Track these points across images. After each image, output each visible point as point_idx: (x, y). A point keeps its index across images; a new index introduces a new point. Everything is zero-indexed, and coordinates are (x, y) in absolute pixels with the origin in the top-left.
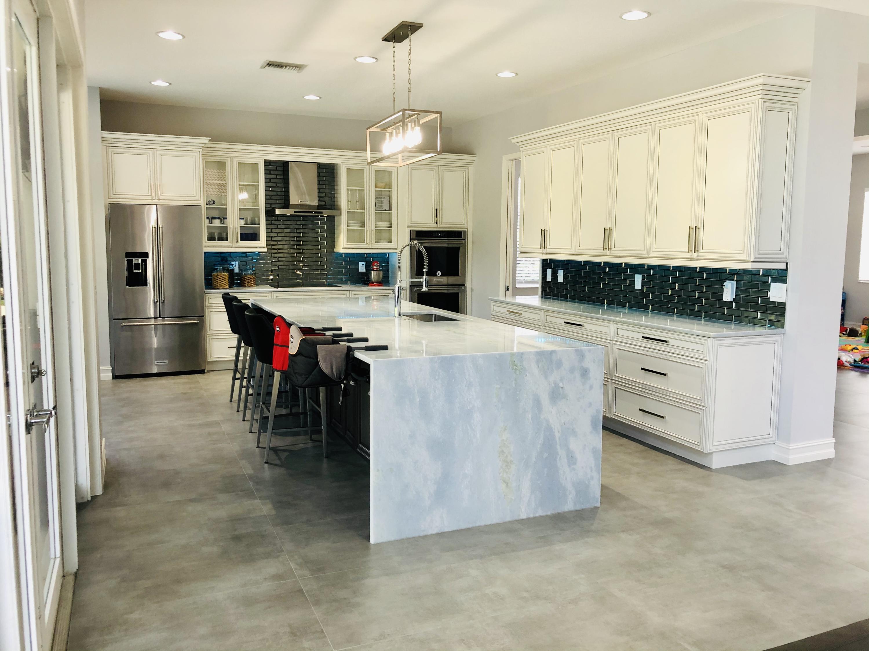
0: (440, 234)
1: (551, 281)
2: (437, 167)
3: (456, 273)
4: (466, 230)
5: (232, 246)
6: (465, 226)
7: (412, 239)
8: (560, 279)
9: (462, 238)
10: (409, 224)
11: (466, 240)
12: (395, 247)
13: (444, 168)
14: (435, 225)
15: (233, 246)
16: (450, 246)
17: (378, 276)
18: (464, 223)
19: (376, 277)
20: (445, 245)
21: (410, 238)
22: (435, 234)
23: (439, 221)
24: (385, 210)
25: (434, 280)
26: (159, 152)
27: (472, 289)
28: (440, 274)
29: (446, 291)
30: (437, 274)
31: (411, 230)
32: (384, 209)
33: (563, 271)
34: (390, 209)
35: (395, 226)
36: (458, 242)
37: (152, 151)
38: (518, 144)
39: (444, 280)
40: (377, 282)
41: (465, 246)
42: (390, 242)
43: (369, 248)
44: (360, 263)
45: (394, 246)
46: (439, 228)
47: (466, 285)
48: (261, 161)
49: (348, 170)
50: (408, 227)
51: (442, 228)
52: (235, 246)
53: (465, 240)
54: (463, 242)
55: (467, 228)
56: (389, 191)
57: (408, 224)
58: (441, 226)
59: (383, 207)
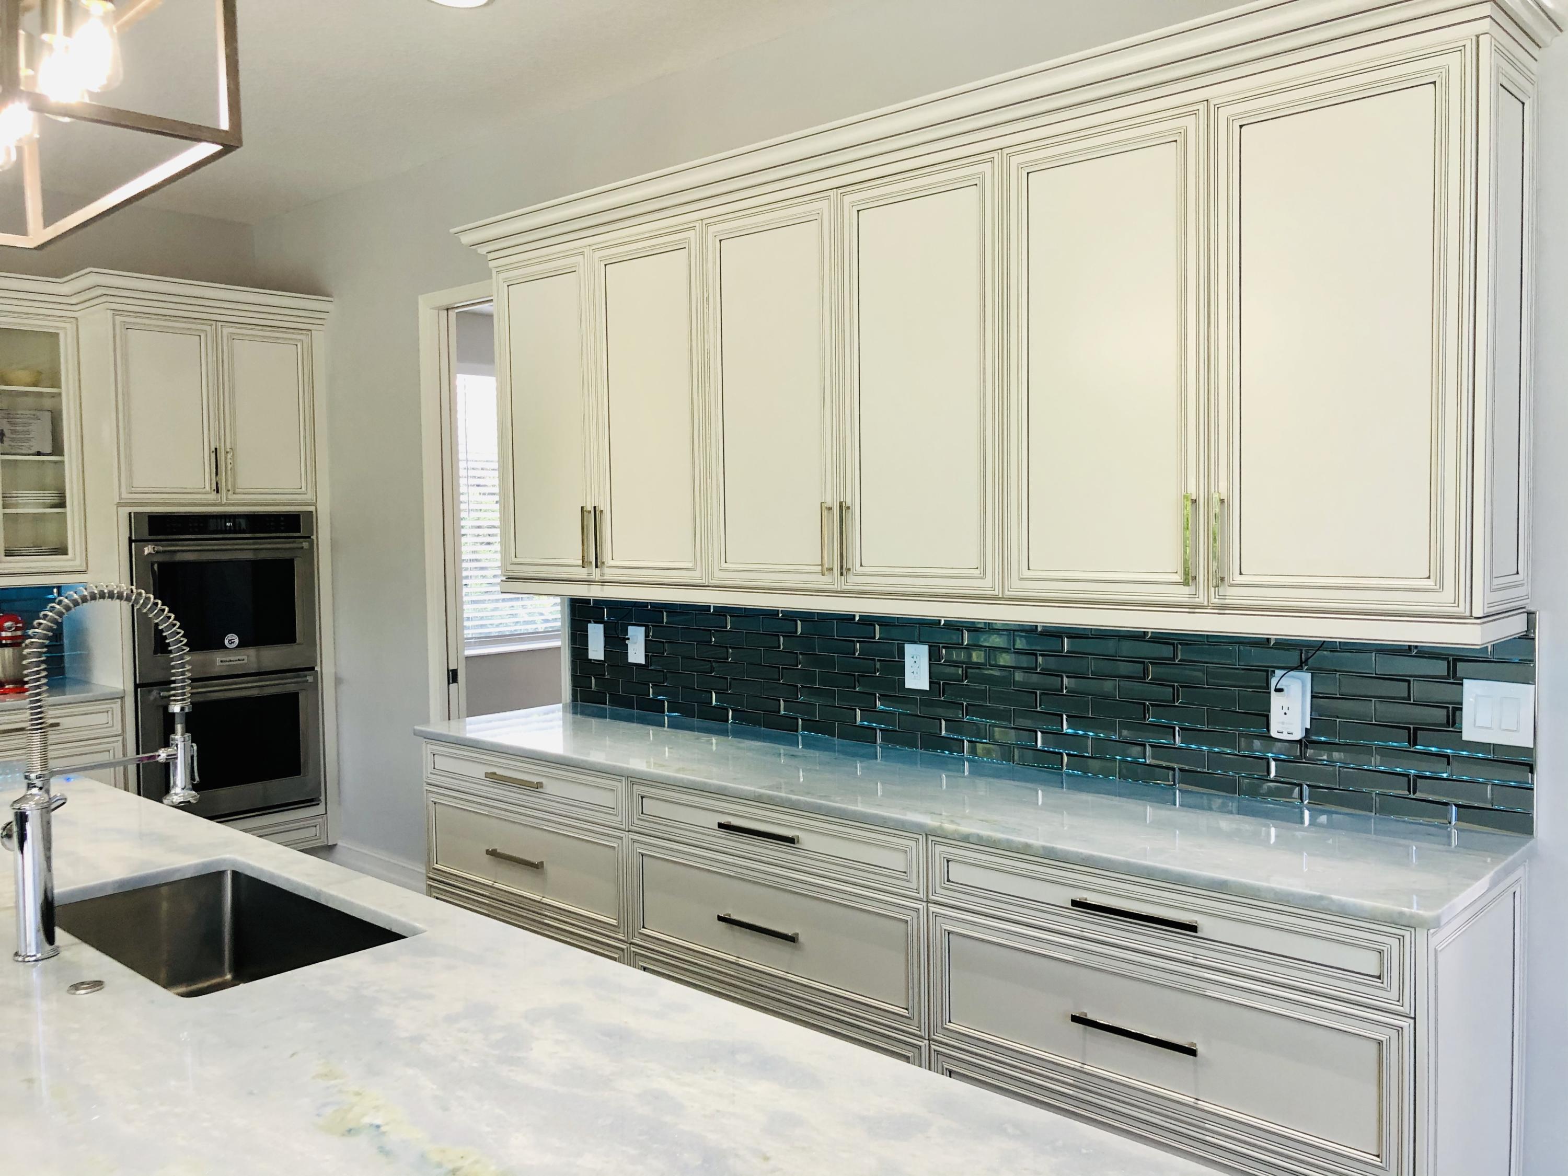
0: (228, 524)
1: (602, 658)
2: (211, 325)
3: (288, 637)
4: (312, 508)
6: (309, 496)
7: (135, 541)
8: (636, 653)
9: (300, 532)
10: (124, 495)
11: (314, 537)
12: (78, 564)
13: (234, 330)
14: (213, 496)
16: (263, 555)
17: (17, 660)
18: (303, 489)
19: (8, 666)
20: (249, 556)
21: (130, 538)
22: (212, 525)
23: (224, 484)
24: (39, 454)
25: (218, 660)
27: (336, 678)
28: (237, 641)
29: (255, 693)
30: (226, 642)
31: (130, 514)
32: (34, 450)
33: (643, 629)
34: (57, 449)
35: (76, 503)
36: (288, 546)
38: (482, 250)
39: (249, 658)
40: (12, 682)
41: (310, 556)
42: (61, 550)
45: (78, 562)
46: (225, 505)
47: (317, 668)
50: (119, 505)
51: (233, 505)
53: (309, 537)
54: (305, 545)
55: (315, 504)
56: (53, 396)
57: (120, 495)
58: (231, 500)
59: (31, 443)
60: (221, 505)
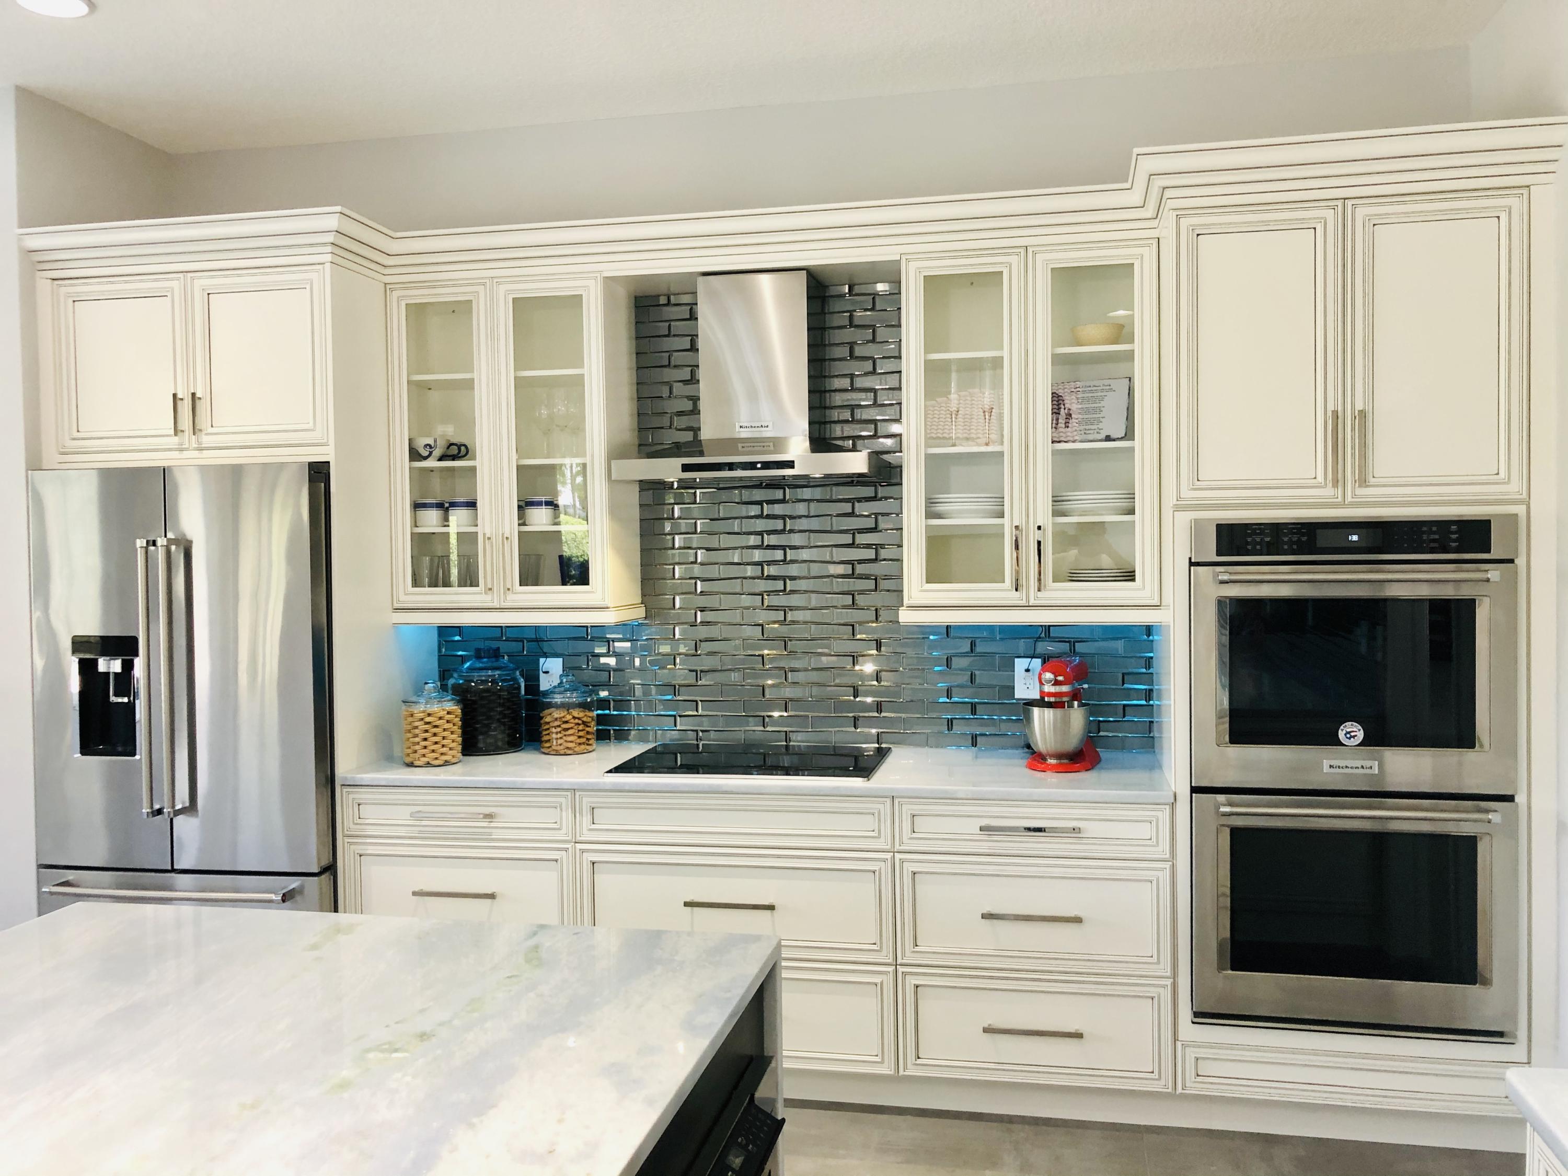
0: (1354, 538)
2: (1333, 206)
3: (1461, 735)
4: (1520, 510)
5: (490, 605)
6: (1515, 488)
7: (1200, 563)
9: (1489, 551)
10: (1186, 493)
11: (1519, 561)
12: (1147, 595)
14: (1329, 491)
15: (496, 605)
16: (1420, 593)
17: (1063, 727)
18: (1503, 474)
19: (1049, 734)
21: (1192, 558)
23: (1353, 471)
24: (1108, 439)
25: (1326, 764)
26: (202, 282)
28: (1360, 735)
30: (1341, 735)
31: (1191, 522)
32: (1103, 436)
35: (1148, 507)
36: (1465, 576)
37: (178, 279)
39: (1380, 766)
40: (1059, 756)
42: (1129, 576)
43: (1024, 603)
44: (1017, 661)
45: (1146, 592)
46: (1350, 506)
47: (1520, 798)
48: (591, 283)
49: (929, 281)
50: (1176, 508)
51: (1366, 505)
52: (503, 605)
53: (1510, 561)
54: (1501, 574)
55: (1525, 502)
57: (1178, 493)
58: (1362, 496)
59: (1100, 426)
60: (1343, 505)
